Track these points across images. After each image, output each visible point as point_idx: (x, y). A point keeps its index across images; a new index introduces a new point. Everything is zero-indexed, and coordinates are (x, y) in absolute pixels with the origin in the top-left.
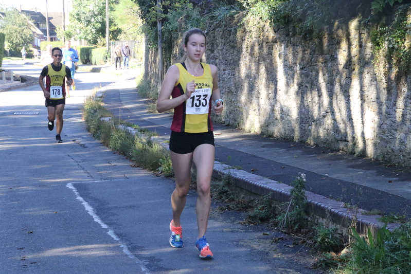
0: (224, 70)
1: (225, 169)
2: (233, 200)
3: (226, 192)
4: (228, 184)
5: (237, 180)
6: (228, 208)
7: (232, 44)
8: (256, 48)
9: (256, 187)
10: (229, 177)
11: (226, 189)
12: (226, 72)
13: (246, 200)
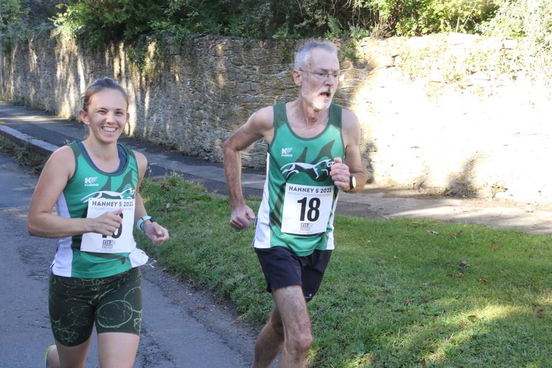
0: (44, 70)
1: (28, 139)
2: (30, 159)
3: (27, 154)
4: (29, 149)
5: (34, 146)
6: (26, 165)
7: (49, 51)
8: (67, 58)
9: (44, 150)
10: (30, 144)
11: (27, 152)
12: (46, 72)
13: (39, 159)
